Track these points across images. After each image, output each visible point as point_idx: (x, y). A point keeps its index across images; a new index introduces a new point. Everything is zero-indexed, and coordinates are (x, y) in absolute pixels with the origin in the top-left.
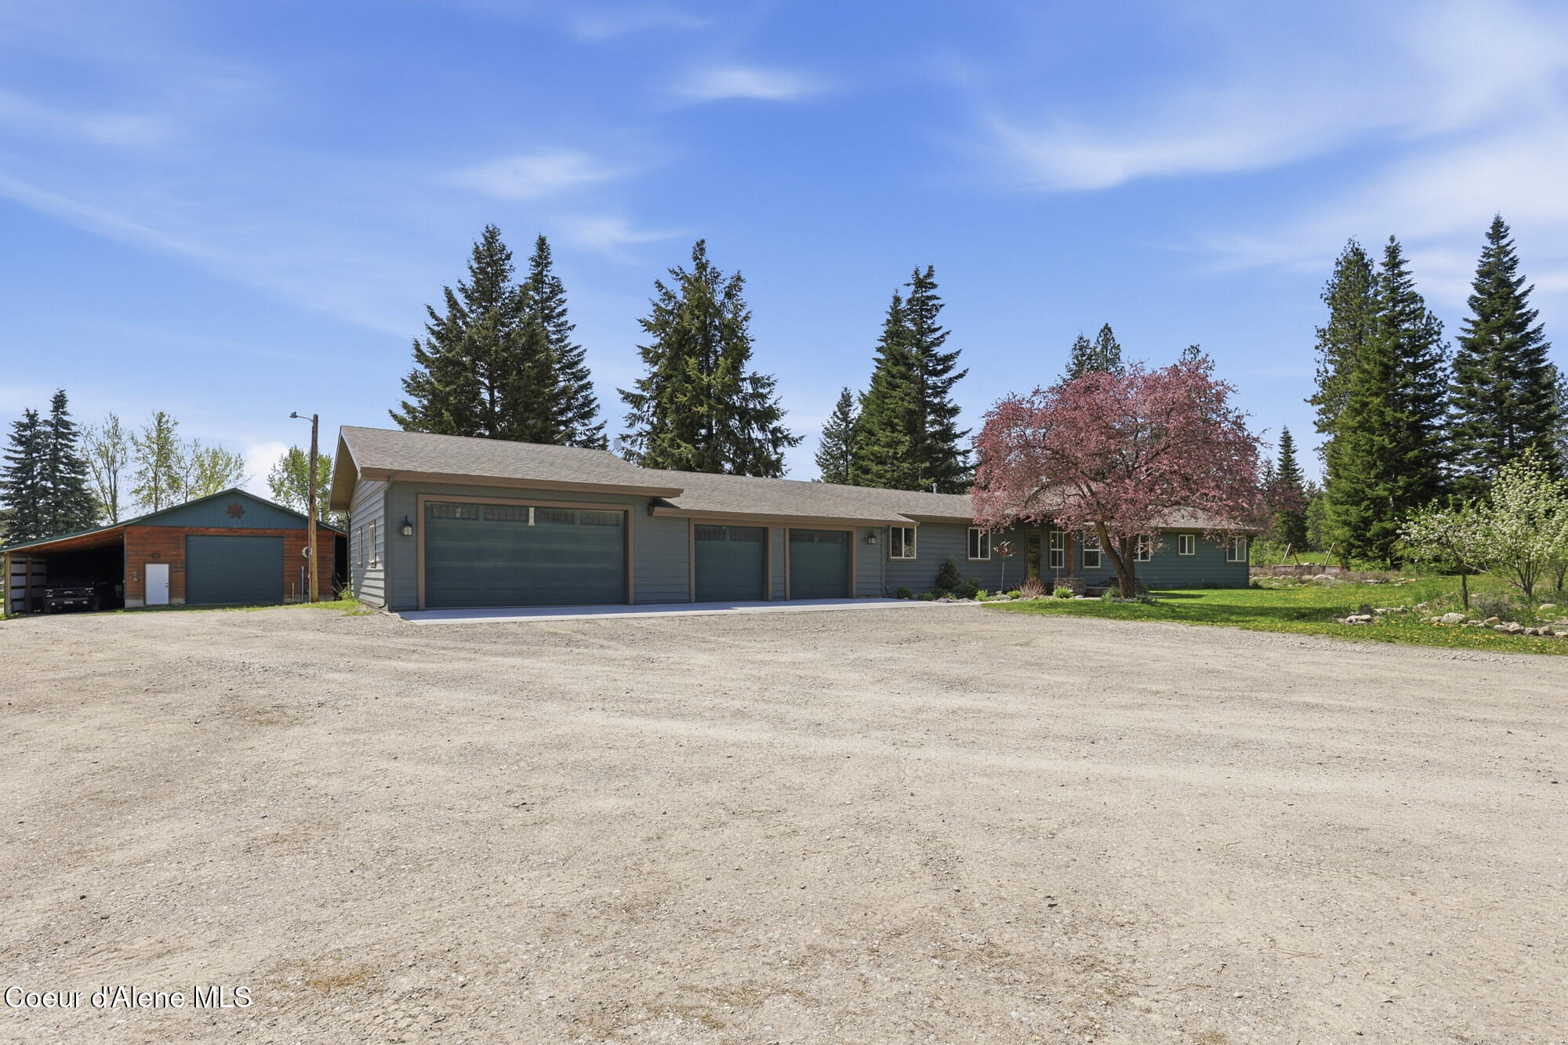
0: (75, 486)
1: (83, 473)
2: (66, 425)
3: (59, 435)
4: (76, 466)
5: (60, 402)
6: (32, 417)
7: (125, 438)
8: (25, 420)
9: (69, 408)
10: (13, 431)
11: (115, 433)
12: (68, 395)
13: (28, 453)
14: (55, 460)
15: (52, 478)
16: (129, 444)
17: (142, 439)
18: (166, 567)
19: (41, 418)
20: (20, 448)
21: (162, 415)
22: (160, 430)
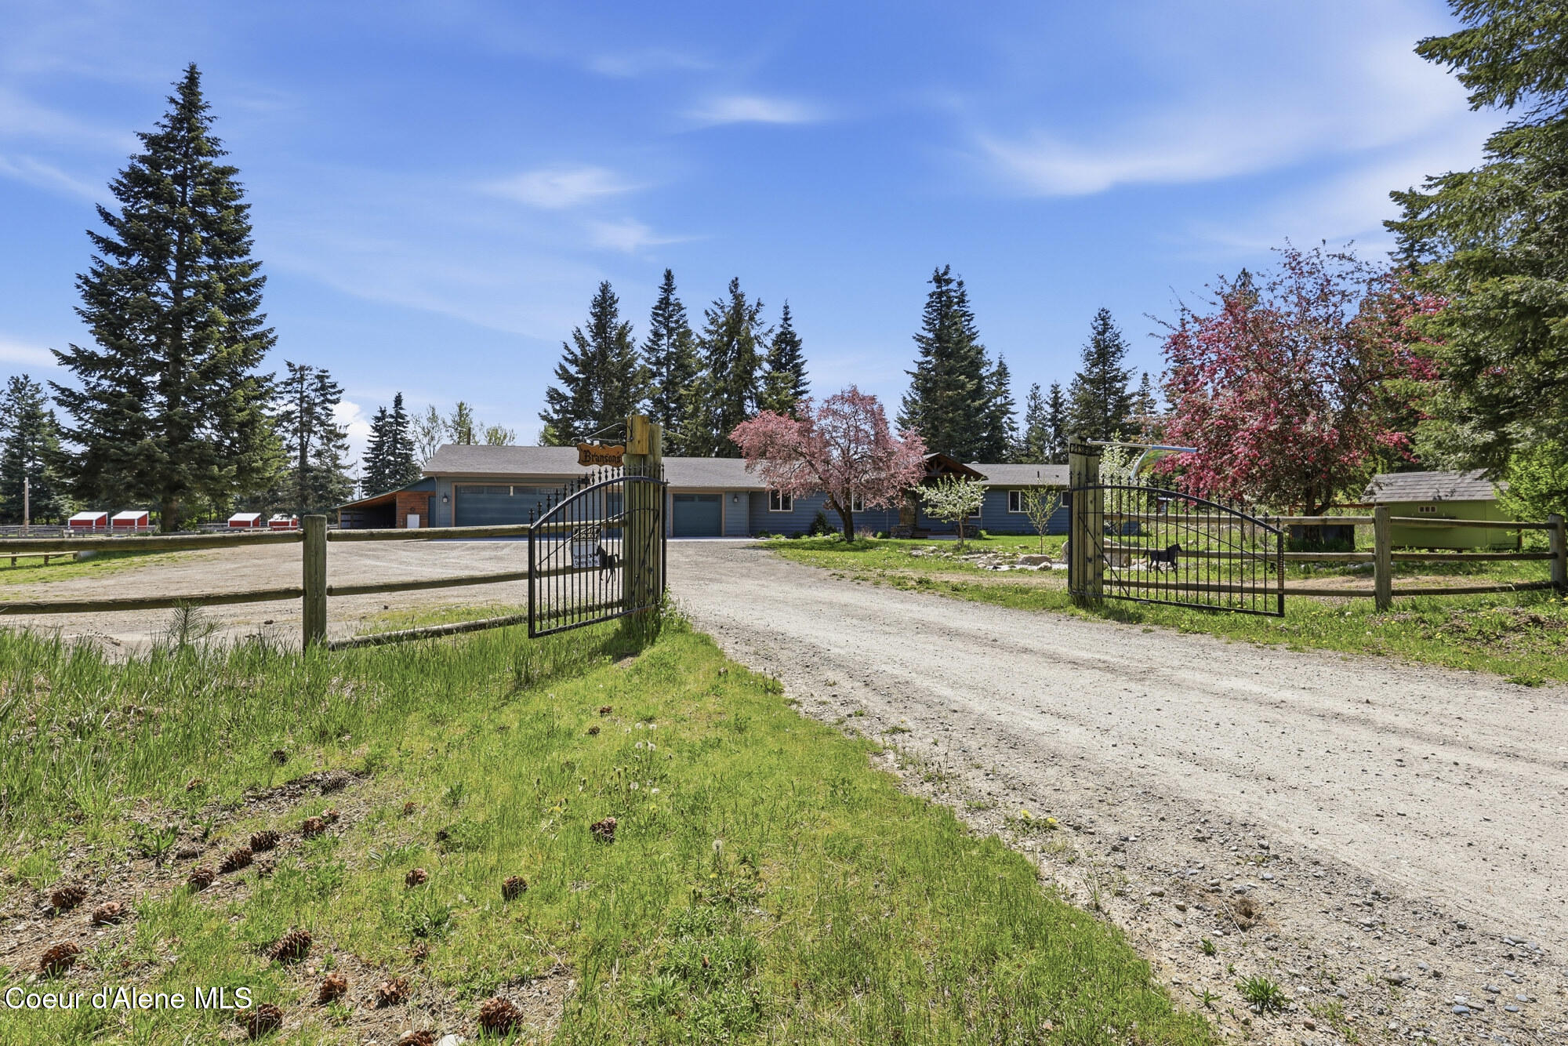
0: (407, 457)
1: (411, 450)
2: (402, 417)
3: (399, 424)
4: (409, 445)
5: (398, 401)
6: (383, 412)
7: (440, 422)
8: (379, 415)
9: (403, 405)
10: (373, 422)
11: (433, 418)
12: (403, 397)
13: (381, 437)
14: (396, 441)
15: (393, 454)
16: (442, 426)
17: (450, 423)
18: (418, 516)
19: (388, 413)
20: (376, 434)
21: (462, 404)
22: (461, 415)
